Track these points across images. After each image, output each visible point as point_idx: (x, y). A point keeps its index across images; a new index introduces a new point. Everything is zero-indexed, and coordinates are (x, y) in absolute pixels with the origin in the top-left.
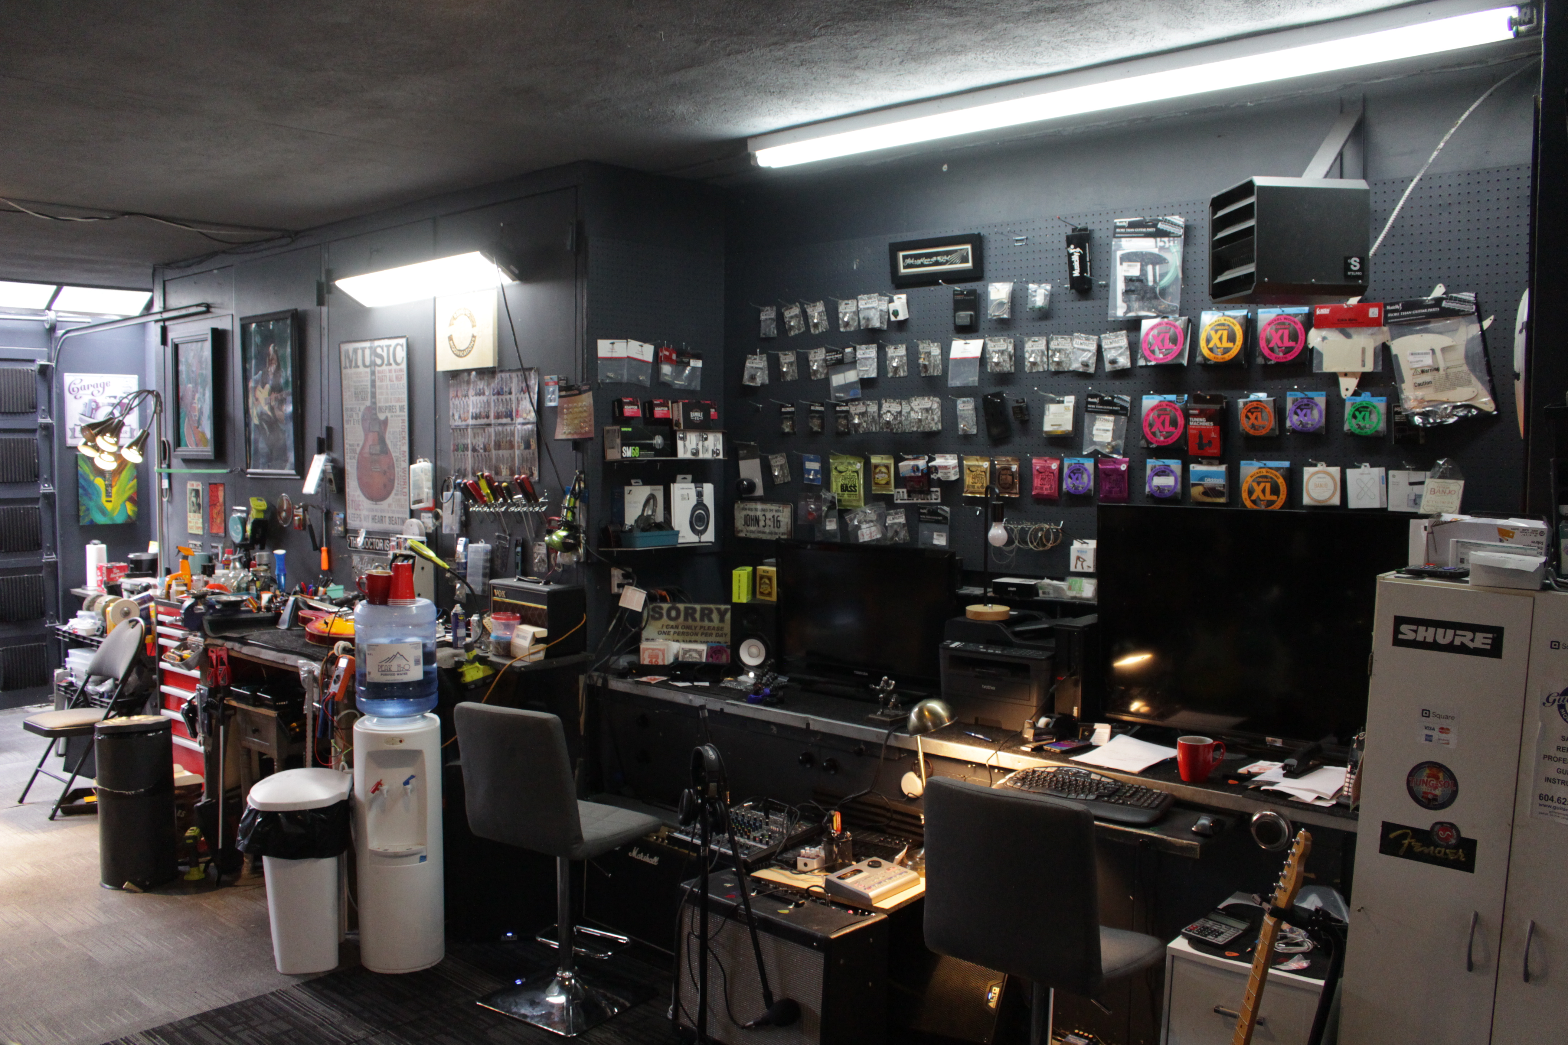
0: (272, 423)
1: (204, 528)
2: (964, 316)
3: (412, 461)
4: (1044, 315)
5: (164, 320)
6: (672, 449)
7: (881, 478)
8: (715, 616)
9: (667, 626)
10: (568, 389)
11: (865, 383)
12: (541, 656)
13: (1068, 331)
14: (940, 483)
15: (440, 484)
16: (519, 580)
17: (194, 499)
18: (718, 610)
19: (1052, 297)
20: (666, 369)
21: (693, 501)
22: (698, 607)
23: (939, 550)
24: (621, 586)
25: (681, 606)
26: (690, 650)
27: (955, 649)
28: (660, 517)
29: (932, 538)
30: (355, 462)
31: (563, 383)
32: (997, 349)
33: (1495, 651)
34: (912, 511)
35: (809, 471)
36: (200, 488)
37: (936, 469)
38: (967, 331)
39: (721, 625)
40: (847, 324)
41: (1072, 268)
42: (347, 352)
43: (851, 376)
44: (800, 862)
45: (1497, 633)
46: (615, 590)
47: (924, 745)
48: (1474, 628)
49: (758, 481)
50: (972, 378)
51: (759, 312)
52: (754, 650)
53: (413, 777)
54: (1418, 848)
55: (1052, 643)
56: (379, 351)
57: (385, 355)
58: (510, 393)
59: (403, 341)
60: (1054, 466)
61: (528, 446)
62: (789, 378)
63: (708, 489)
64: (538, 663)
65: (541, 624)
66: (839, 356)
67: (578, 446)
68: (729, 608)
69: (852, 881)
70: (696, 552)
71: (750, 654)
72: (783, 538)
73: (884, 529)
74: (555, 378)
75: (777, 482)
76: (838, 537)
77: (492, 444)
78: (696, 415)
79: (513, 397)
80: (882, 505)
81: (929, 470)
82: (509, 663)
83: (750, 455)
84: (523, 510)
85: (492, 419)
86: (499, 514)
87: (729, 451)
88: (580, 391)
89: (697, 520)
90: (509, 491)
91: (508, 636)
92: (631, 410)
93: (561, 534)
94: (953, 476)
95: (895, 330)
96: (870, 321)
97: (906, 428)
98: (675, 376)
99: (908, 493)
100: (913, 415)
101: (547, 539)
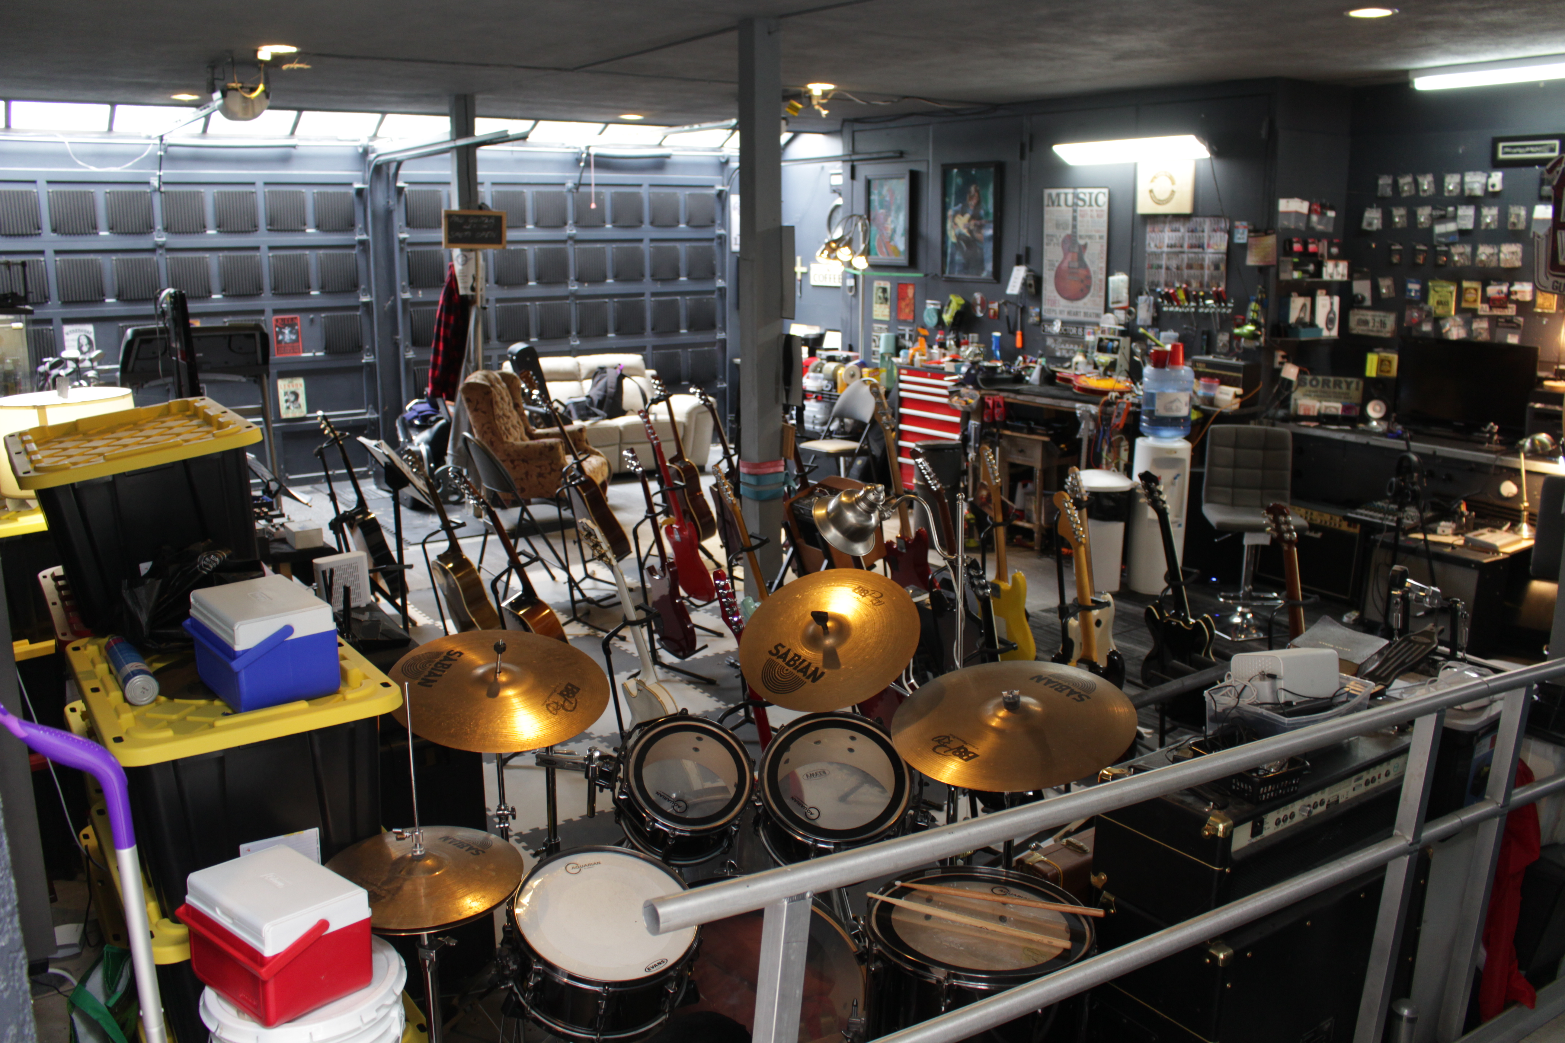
0: (969, 242)
1: (890, 316)
2: (1547, 190)
3: (1109, 273)
5: (853, 161)
6: (1318, 273)
7: (1470, 296)
8: (1344, 386)
9: (1310, 391)
10: (1257, 231)
11: (1463, 233)
12: (1236, 406)
14: (1517, 302)
15: (1135, 291)
17: (881, 295)
20: (1314, 218)
21: (1328, 308)
22: (1332, 379)
23: (1512, 347)
24: (1282, 364)
25: (1320, 378)
26: (1330, 407)
27: (1539, 409)
28: (1307, 319)
29: (1506, 338)
30: (1053, 273)
31: (1251, 227)
34: (1494, 321)
35: (1410, 291)
36: (888, 286)
37: (1516, 293)
38: (1545, 201)
39: (1347, 391)
40: (1450, 191)
42: (1050, 195)
43: (1451, 227)
44: (1439, 530)
46: (1277, 365)
47: (1524, 464)
49: (1367, 294)
50: (1545, 231)
51: (1377, 179)
52: (1378, 408)
53: (1178, 475)
56: (1081, 196)
57: (1087, 199)
58: (1203, 231)
59: (1106, 191)
61: (1217, 267)
62: (1399, 226)
63: (1336, 300)
64: (1235, 411)
65: (1237, 386)
66: (1442, 213)
67: (1262, 270)
68: (1355, 380)
69: (1482, 538)
70: (1330, 342)
71: (1375, 410)
72: (1388, 335)
73: (1470, 331)
74: (1245, 224)
75: (1383, 297)
76: (1432, 336)
77: (1184, 265)
78: (1334, 250)
79: (1206, 234)
80: (1469, 315)
81: (1509, 293)
82: (1218, 410)
83: (1363, 277)
84: (1212, 311)
85: (1186, 248)
86: (1189, 313)
87: (1350, 275)
88: (1266, 233)
89: (1329, 321)
90: (1204, 298)
91: (1211, 393)
92: (1297, 247)
93: (1250, 328)
94: (1528, 298)
95: (1490, 197)
96: (1471, 190)
97: (1494, 264)
98: (1319, 223)
99: (1491, 308)
100: (1502, 256)
101: (1237, 331)
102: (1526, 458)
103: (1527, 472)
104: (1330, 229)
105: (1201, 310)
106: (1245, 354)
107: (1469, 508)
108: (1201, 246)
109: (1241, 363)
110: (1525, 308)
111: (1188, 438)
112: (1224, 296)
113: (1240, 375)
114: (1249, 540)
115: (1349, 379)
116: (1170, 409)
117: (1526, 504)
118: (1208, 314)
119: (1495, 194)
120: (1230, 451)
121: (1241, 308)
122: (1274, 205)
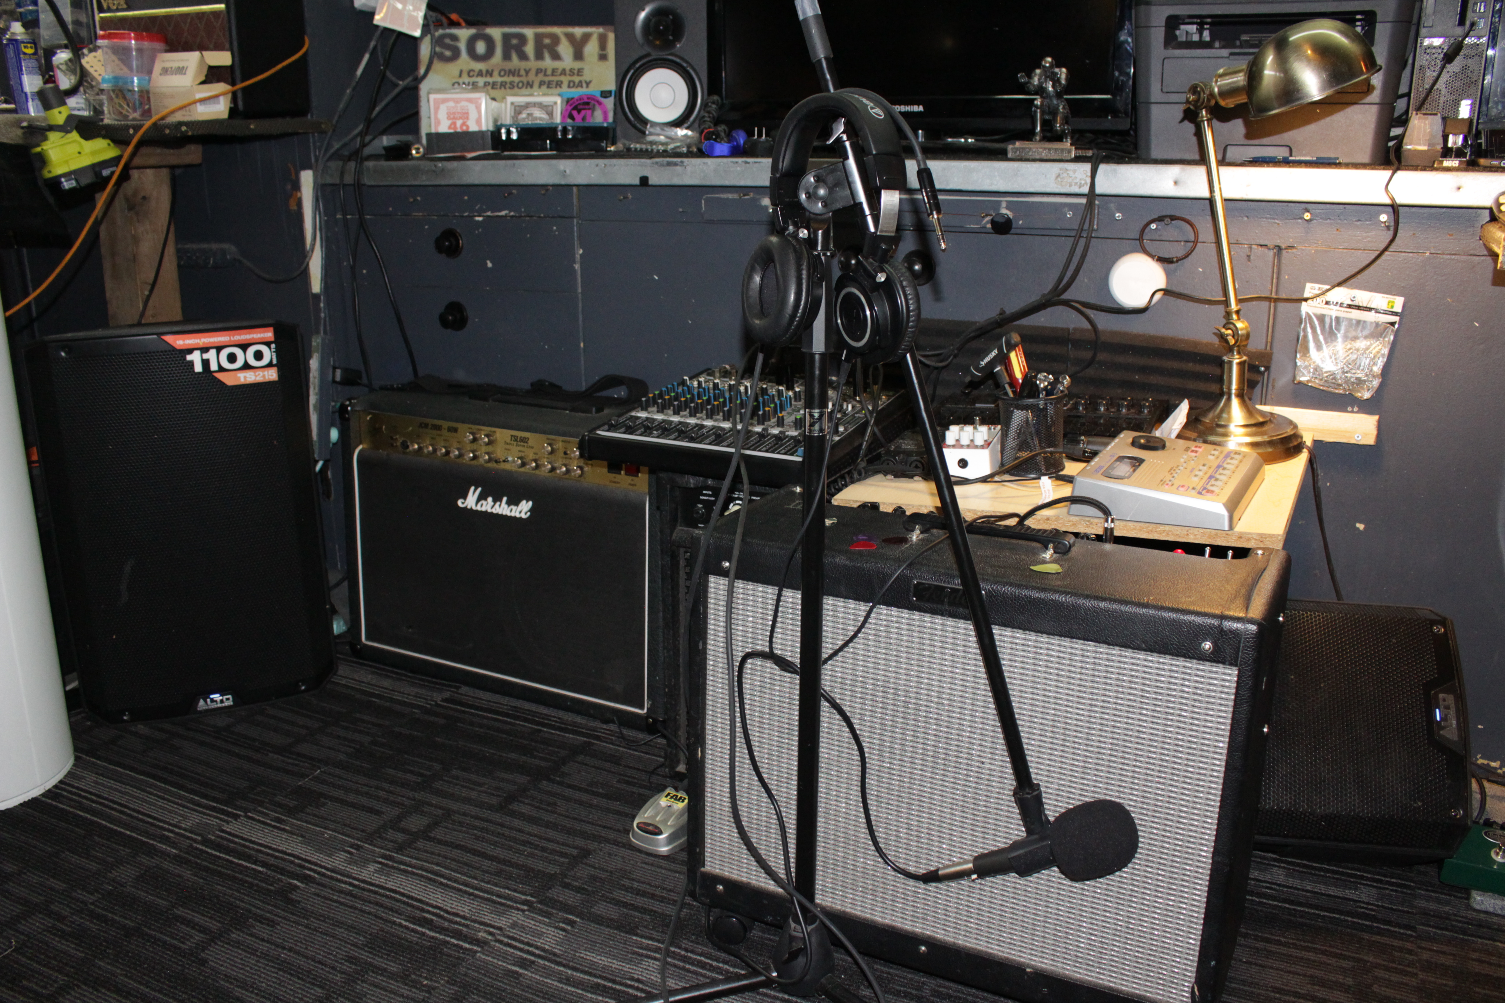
8: (565, 49)
9: (470, 73)
18: (570, 37)
22: (529, 32)
25: (496, 33)
26: (527, 105)
39: (577, 65)
44: (951, 458)
52: (665, 90)
64: (221, 121)
65: (212, 43)
68: (595, 31)
71: (659, 97)
113: (217, 6)
115: (578, 31)
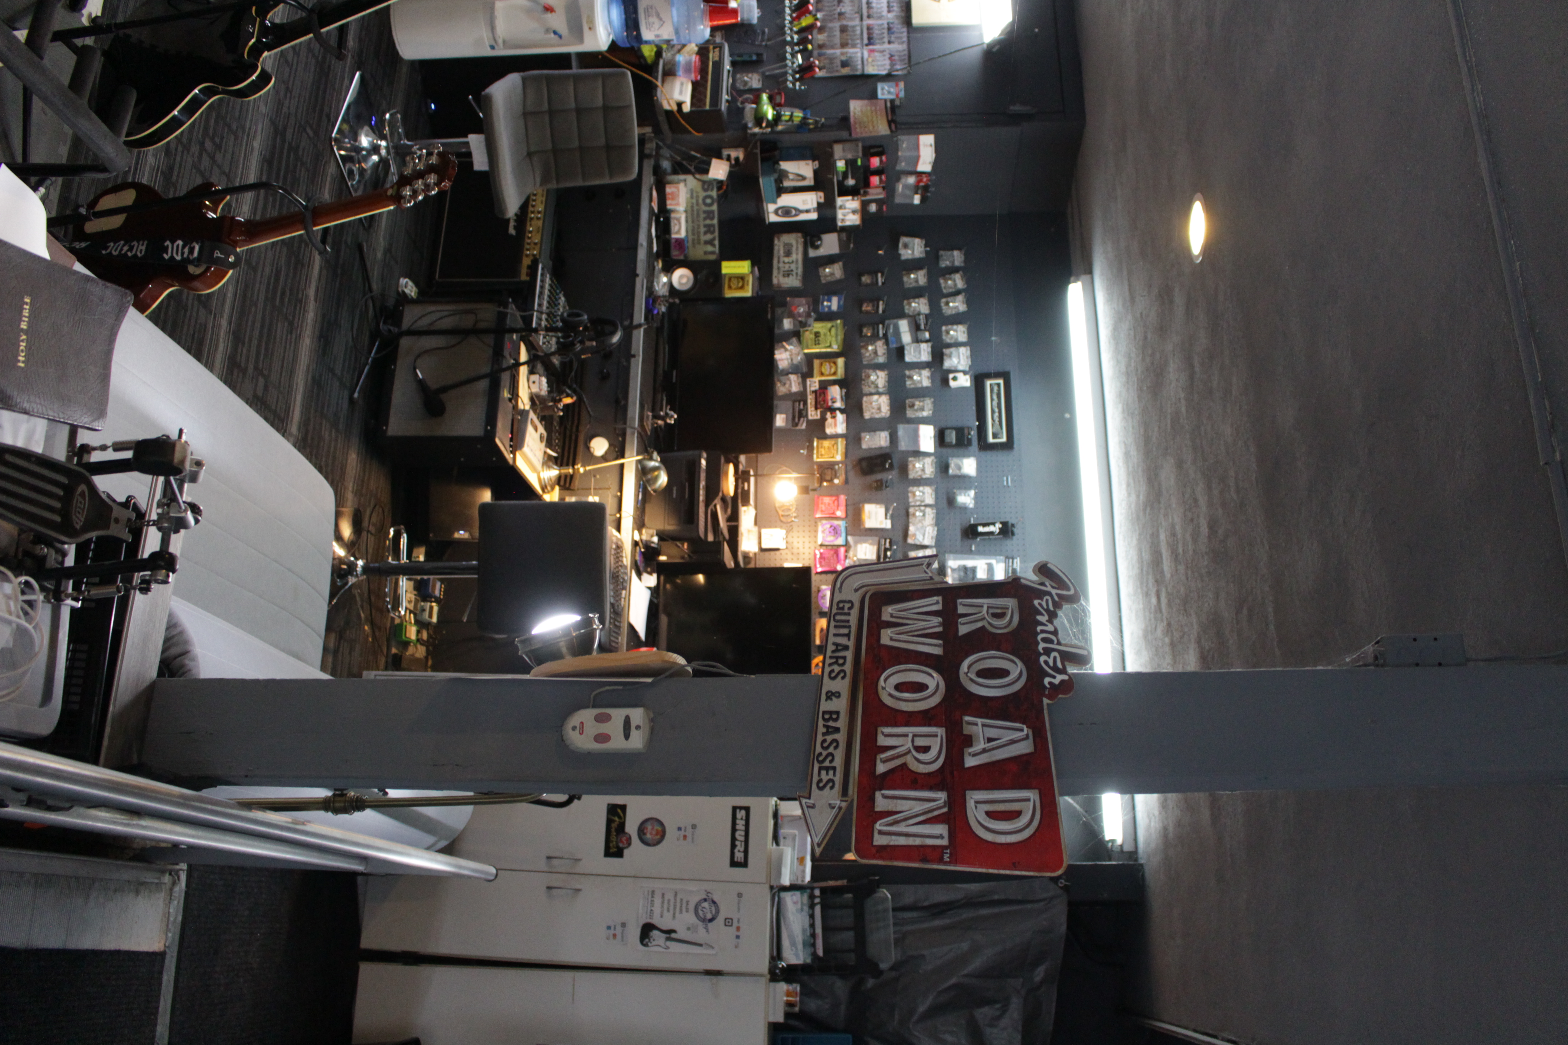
2: (952, 437)
4: (951, 501)
6: (845, 191)
7: (827, 368)
8: (709, 237)
9: (697, 197)
10: (892, 109)
11: (900, 351)
12: (666, 107)
13: (939, 522)
14: (823, 419)
16: (729, 71)
18: (714, 239)
19: (964, 508)
20: (911, 180)
21: (802, 207)
22: (715, 221)
23: (772, 421)
24: (729, 158)
25: (715, 207)
26: (680, 223)
27: (700, 464)
28: (786, 184)
29: (781, 413)
31: (897, 103)
32: (926, 466)
33: (734, 864)
34: (801, 397)
35: (829, 300)
37: (834, 417)
38: (941, 438)
39: (702, 242)
40: (948, 332)
41: (984, 525)
43: (906, 338)
44: (535, 378)
45: (744, 864)
46: (725, 152)
47: (630, 461)
48: (746, 852)
49: (822, 252)
50: (904, 445)
51: (959, 249)
52: (684, 281)
53: (560, 37)
54: (614, 825)
55: (711, 538)
58: (890, 42)
60: (839, 513)
61: (844, 64)
62: (905, 279)
63: (814, 216)
64: (661, 106)
65: (692, 104)
66: (922, 327)
67: (845, 122)
68: (717, 250)
69: (530, 429)
70: (760, 215)
71: (681, 278)
72: (775, 281)
73: (786, 373)
74: (902, 94)
75: (821, 270)
76: (777, 331)
77: (845, 23)
78: (873, 208)
79: (886, 46)
80: (805, 369)
81: (833, 410)
82: (659, 83)
83: (842, 244)
84: (789, 63)
85: (866, 22)
86: (784, 33)
87: (844, 229)
88: (890, 123)
89: (787, 211)
90: (804, 51)
91: (680, 72)
92: (876, 162)
93: (770, 113)
94: (829, 431)
95: (943, 378)
96: (950, 356)
97: (866, 389)
98: (906, 186)
99: (815, 392)
100: (876, 397)
101: (765, 97)
102: (639, 462)
103: (622, 466)
104: (898, 200)
105: (788, 49)
106: (736, 111)
107: (567, 406)
108: (871, 41)
109: (724, 106)
110: (818, 429)
111: (613, 46)
112: (808, 75)
113: (708, 107)
114: (475, 141)
115: (717, 242)
116: (648, 14)
117: (582, 470)
118: (785, 59)
119: (945, 382)
120: (599, 102)
121: (795, 100)
122: (926, 129)
